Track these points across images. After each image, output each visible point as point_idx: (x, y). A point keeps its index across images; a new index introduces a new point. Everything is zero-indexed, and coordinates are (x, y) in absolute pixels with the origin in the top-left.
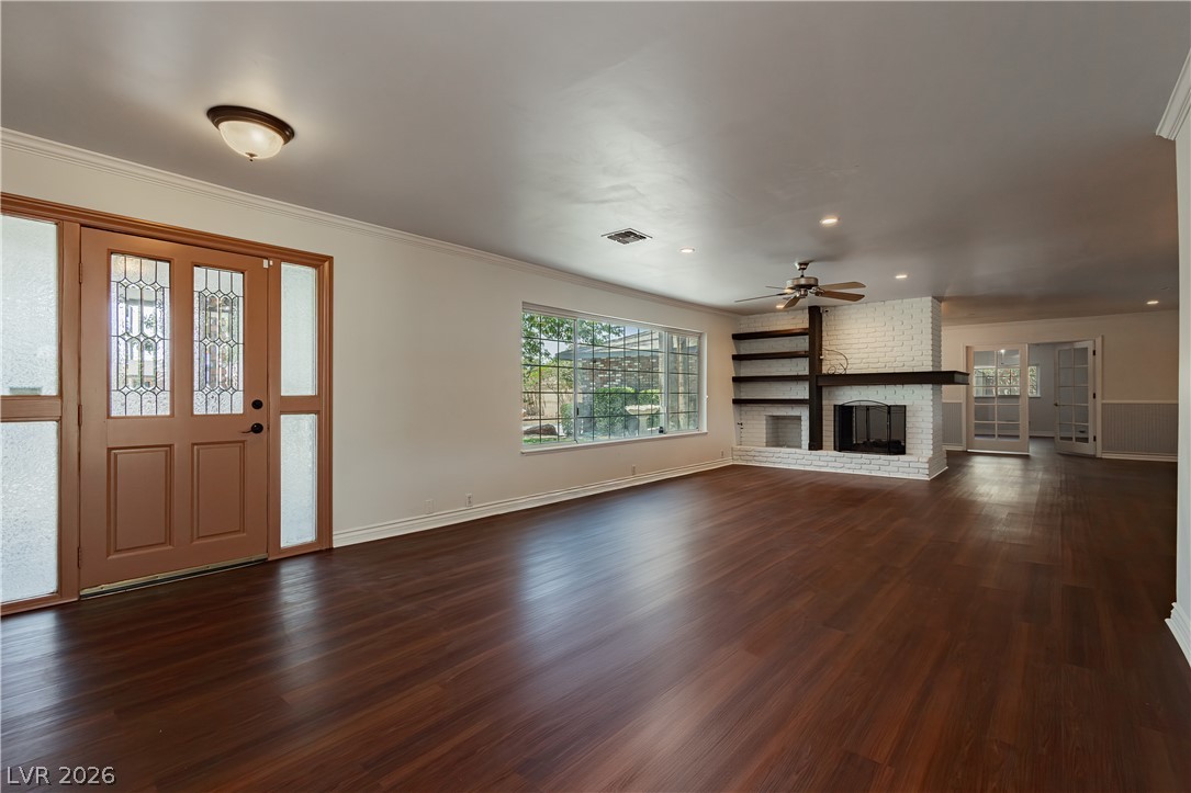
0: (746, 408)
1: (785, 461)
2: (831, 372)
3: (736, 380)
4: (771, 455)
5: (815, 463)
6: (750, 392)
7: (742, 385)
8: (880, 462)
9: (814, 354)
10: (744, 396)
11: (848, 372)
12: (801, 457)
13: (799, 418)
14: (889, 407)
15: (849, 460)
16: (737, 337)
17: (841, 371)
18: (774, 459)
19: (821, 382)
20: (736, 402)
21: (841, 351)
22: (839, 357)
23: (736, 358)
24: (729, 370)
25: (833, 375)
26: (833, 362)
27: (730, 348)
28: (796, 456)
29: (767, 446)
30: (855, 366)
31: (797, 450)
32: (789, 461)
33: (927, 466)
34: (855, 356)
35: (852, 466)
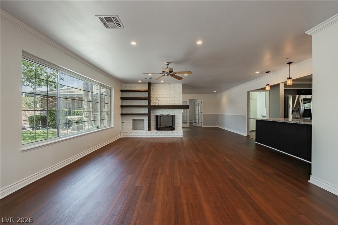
0: (125, 117)
1: (140, 135)
2: (154, 105)
3: (122, 107)
4: (135, 133)
5: (150, 135)
6: (126, 111)
7: (123, 109)
8: (170, 133)
9: (149, 99)
10: (124, 113)
11: (159, 105)
12: (146, 133)
13: (143, 120)
14: (172, 116)
15: (161, 133)
16: (122, 91)
17: (157, 105)
18: (136, 135)
19: (152, 108)
20: (122, 115)
21: (157, 98)
22: (156, 100)
23: (122, 99)
24: (119, 103)
25: (155, 106)
26: (155, 102)
27: (119, 95)
28: (144, 133)
29: (132, 130)
30: (161, 103)
31: (143, 131)
32: (142, 135)
33: (182, 133)
34: (161, 100)
35: (162, 135)
